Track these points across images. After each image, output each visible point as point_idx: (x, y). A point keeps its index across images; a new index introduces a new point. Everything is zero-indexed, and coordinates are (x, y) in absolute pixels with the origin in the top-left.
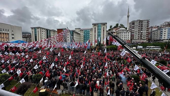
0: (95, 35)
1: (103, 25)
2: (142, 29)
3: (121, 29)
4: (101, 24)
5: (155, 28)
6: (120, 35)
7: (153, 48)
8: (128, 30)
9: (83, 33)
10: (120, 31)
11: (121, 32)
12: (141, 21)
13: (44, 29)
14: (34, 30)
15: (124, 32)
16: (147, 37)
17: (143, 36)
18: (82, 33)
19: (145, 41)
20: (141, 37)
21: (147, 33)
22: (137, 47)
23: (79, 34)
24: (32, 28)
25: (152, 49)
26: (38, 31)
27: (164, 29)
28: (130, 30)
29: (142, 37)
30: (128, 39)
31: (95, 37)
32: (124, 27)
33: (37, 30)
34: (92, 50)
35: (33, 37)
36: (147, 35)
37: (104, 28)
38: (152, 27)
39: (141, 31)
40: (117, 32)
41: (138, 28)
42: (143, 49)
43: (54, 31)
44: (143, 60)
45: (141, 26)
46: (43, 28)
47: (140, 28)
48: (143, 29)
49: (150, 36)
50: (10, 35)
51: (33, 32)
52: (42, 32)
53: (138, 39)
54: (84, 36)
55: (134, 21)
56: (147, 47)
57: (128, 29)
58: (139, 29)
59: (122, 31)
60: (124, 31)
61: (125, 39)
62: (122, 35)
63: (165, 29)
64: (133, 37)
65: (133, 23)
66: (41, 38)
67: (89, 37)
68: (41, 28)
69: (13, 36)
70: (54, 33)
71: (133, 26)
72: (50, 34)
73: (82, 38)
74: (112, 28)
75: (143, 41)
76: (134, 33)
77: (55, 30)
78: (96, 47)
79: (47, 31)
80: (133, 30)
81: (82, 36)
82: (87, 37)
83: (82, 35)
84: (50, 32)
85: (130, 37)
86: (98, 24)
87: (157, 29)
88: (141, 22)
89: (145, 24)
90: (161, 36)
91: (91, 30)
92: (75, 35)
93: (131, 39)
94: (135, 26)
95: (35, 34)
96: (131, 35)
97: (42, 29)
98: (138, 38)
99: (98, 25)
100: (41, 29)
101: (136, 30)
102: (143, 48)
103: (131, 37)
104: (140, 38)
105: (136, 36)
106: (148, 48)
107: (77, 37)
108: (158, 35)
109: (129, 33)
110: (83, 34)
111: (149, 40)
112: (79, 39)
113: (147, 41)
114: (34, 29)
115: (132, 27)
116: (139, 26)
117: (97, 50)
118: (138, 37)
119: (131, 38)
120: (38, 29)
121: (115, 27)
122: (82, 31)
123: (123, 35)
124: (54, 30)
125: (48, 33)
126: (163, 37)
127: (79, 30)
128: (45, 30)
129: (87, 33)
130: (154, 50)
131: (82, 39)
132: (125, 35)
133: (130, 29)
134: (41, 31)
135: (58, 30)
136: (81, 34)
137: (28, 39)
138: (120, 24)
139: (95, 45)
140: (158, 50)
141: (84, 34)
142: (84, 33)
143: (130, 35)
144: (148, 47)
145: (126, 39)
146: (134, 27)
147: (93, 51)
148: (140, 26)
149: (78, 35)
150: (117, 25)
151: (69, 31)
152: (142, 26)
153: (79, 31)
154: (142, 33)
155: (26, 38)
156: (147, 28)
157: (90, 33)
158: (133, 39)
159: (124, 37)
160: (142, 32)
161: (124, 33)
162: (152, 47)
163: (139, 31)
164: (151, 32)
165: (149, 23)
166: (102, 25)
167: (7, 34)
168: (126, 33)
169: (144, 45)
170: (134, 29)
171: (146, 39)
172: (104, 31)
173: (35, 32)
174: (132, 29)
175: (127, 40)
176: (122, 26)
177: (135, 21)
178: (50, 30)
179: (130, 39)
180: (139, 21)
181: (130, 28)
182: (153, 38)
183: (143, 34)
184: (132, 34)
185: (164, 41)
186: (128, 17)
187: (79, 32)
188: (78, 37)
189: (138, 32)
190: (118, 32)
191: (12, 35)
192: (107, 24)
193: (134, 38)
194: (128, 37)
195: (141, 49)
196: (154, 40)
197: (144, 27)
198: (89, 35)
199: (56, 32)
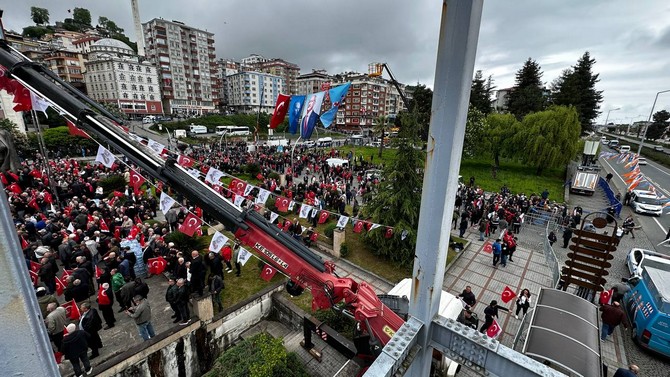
2: (195, 61)
3: (104, 42)
5: (231, 66)
6: (107, 74)
7: (233, 130)
8: (144, 58)
10: (106, 52)
11: (112, 61)
12: (188, 29)
15: (126, 62)
16: (214, 93)
17: (201, 88)
19: (212, 108)
20: (198, 92)
21: (212, 79)
22: (188, 130)
25: (232, 134)
27: (250, 76)
28: (153, 56)
29: (200, 92)
30: (152, 97)
36: (213, 86)
38: (223, 64)
39: (194, 68)
40: (85, 56)
41: (182, 55)
42: (209, 136)
45: (192, 52)
47: (190, 59)
48: (199, 65)
49: (222, 92)
53: (190, 99)
55: (163, 22)
56: (219, 130)
57: (141, 53)
58: (186, 59)
59: (115, 57)
60: (126, 58)
61: (135, 96)
62: (118, 74)
63: (253, 77)
64: (172, 92)
65: (159, 29)
71: (162, 41)
75: (205, 108)
76: (170, 73)
80: (163, 59)
85: (156, 89)
87: (236, 72)
88: (187, 34)
89: (201, 45)
90: (248, 95)
93: (165, 99)
94: (168, 43)
96: (162, 81)
98: (187, 95)
101: (175, 62)
102: (208, 132)
103: (162, 90)
104: (194, 97)
105: (181, 89)
106: (221, 133)
108: (242, 92)
109: (148, 70)
111: (222, 104)
113: (216, 108)
115: (159, 45)
116: (184, 50)
118: (189, 91)
119: (161, 91)
121: (68, 26)
123: (122, 77)
126: (252, 98)
130: (237, 136)
132: (133, 78)
133: (153, 52)
138: (102, 19)
140: (244, 136)
143: (155, 80)
144: (220, 127)
145: (143, 97)
146: (165, 47)
148: (189, 51)
150: (83, 15)
152: (194, 52)
154: (197, 77)
156: (211, 64)
158: (172, 97)
159: (129, 85)
160: (196, 72)
161: (126, 66)
162: (229, 127)
163: (186, 67)
164: (224, 80)
165: (214, 45)
168: (139, 69)
169: (210, 121)
170: (167, 56)
171: (214, 100)
174: (161, 55)
175: (148, 99)
176: (111, 29)
177: (166, 22)
179: (158, 98)
180: (179, 28)
181: (152, 47)
182: (230, 99)
183: (201, 80)
184: (165, 76)
185: (255, 110)
189: (183, 71)
190: (92, 58)
193: (175, 94)
194: (151, 89)
195: (203, 136)
196: (234, 107)
197: (201, 56)
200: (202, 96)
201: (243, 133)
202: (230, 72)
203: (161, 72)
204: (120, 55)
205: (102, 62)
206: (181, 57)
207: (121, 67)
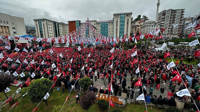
0: (117, 29)
1: (127, 16)
2: (174, 21)
3: (147, 21)
5: (189, 20)
6: (146, 29)
8: (157, 23)
9: (100, 26)
10: (147, 24)
11: (148, 25)
12: (174, 10)
13: (51, 21)
14: (38, 23)
15: (151, 25)
16: (178, 31)
17: (174, 30)
18: (99, 27)
19: (176, 36)
20: (172, 31)
21: (179, 26)
22: (168, 43)
23: (95, 28)
24: (36, 20)
26: (44, 24)
28: (159, 22)
31: (117, 31)
33: (42, 23)
35: (38, 31)
37: (128, 19)
38: (185, 19)
39: (172, 23)
41: (169, 20)
43: (63, 25)
45: (173, 18)
46: (49, 21)
47: (172, 20)
48: (175, 22)
50: (11, 28)
51: (37, 26)
52: (49, 25)
53: (168, 33)
55: (165, 11)
56: (180, 44)
58: (170, 21)
59: (149, 24)
60: (152, 24)
62: (149, 29)
65: (164, 13)
66: (48, 33)
67: (107, 31)
68: (47, 20)
69: (15, 31)
70: (63, 26)
71: (164, 17)
72: (58, 27)
75: (173, 36)
76: (163, 26)
77: (64, 23)
79: (55, 24)
80: (162, 22)
82: (104, 31)
83: (98, 29)
84: (58, 25)
87: (191, 21)
88: (173, 12)
89: (178, 14)
91: (112, 22)
93: (160, 34)
94: (166, 17)
95: (40, 28)
97: (48, 21)
101: (167, 22)
102: (174, 44)
104: (170, 33)
106: (181, 45)
109: (157, 26)
110: (100, 28)
111: (181, 35)
113: (178, 36)
114: (38, 21)
115: (162, 18)
116: (171, 18)
117: (123, 47)
118: (169, 31)
120: (44, 21)
121: (136, 20)
122: (98, 24)
123: (150, 29)
124: (62, 23)
125: (56, 27)
127: (95, 23)
128: (52, 23)
129: (106, 26)
132: (152, 29)
133: (160, 21)
134: (47, 24)
135: (69, 22)
136: (98, 28)
137: (31, 34)
138: (143, 16)
142: (101, 26)
144: (181, 43)
146: (164, 18)
148: (172, 18)
150: (139, 16)
152: (174, 18)
153: (95, 24)
155: (29, 34)
156: (181, 20)
157: (109, 26)
161: (151, 26)
163: (170, 23)
164: (183, 26)
165: (184, 13)
166: (126, 15)
167: (7, 28)
168: (155, 26)
169: (176, 41)
170: (164, 21)
171: (178, 33)
172: (128, 23)
173: (40, 26)
174: (162, 21)
175: (155, 35)
176: (145, 18)
177: (166, 11)
178: (58, 23)
180: (171, 11)
181: (159, 19)
182: (185, 32)
186: (158, 5)
187: (95, 26)
189: (168, 25)
190: (143, 26)
191: (13, 29)
192: (132, 14)
195: (173, 46)
196: (186, 35)
197: (177, 18)
198: (108, 29)
199: (65, 25)
200: (173, 32)
202: (187, 22)
203: (161, 26)
204: (150, 23)
205: (145, 26)
206: (169, 21)
207: (150, 27)
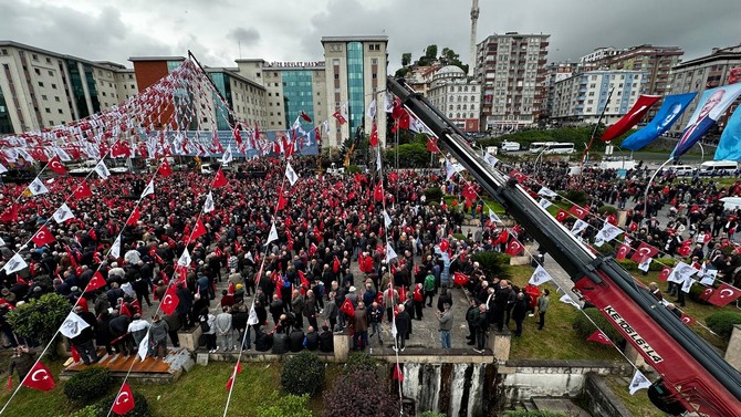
0: (337, 96)
1: (371, 47)
2: (521, 71)
3: (445, 69)
4: (362, 42)
5: (564, 70)
6: (441, 98)
7: (551, 147)
8: (472, 78)
9: (280, 84)
10: (444, 78)
11: (446, 85)
12: (520, 38)
13: (49, 56)
15: (457, 84)
16: (535, 105)
17: (522, 101)
18: (276, 85)
19: (530, 122)
20: (517, 105)
21: (537, 88)
22: (500, 147)
23: (262, 90)
25: (549, 152)
26: (7, 66)
27: (590, 77)
28: (481, 75)
29: (520, 105)
30: (472, 115)
31: (338, 104)
32: (458, 64)
34: (326, 165)
36: (536, 97)
37: (375, 61)
38: (554, 68)
39: (518, 80)
40: (429, 85)
41: (508, 67)
42: (520, 154)
43: (115, 72)
44: (507, 193)
45: (520, 62)
46: (36, 53)
47: (516, 71)
48: (525, 75)
49: (545, 104)
52: (38, 71)
53: (507, 113)
54: (286, 100)
55: (495, 37)
56: (534, 147)
57: (471, 73)
58: (511, 71)
59: (450, 82)
60: (458, 81)
61: (458, 115)
62: (449, 96)
63: (595, 78)
64: (490, 108)
65: (491, 46)
66: (36, 109)
67: (309, 103)
68: (22, 49)
70: (117, 80)
71: (491, 58)
72: (91, 85)
73: (276, 109)
74: (412, 63)
75: (522, 122)
76: (493, 89)
77: (121, 67)
78: (344, 152)
79: (69, 69)
80: (490, 76)
81: (274, 99)
82: (299, 102)
83: (274, 94)
84: (89, 75)
85: (477, 106)
86: (347, 42)
87: (570, 75)
88: (519, 43)
89: (532, 50)
90: (581, 102)
91: (319, 69)
92: (240, 96)
93: (483, 116)
94: (498, 58)
96: (484, 98)
97: (29, 57)
98: (505, 109)
99: (350, 46)
100: (21, 54)
101: (500, 76)
102: (521, 149)
103: (483, 106)
104: (512, 112)
105: (500, 103)
106: (536, 150)
107: (250, 106)
108: (573, 99)
109: (474, 89)
110: (280, 89)
111: (543, 117)
112: (264, 114)
113: (535, 122)
115: (488, 62)
116: (512, 62)
117: (347, 163)
118: (508, 105)
119: (481, 109)
120: (5, 54)
121: (422, 63)
122: (272, 74)
123: (452, 98)
124: (112, 65)
125: (76, 83)
126: (586, 105)
127: (259, 70)
128: (55, 65)
129: (302, 84)
130: (556, 154)
131: (275, 114)
132: (459, 99)
133: (482, 70)
134: (25, 68)
135: (136, 62)
136: (272, 89)
138: (445, 50)
139: (339, 143)
140: (566, 154)
141: (284, 91)
142: (284, 84)
143: (478, 98)
144: (535, 144)
145: (464, 116)
146: (494, 63)
147: (329, 170)
148: (517, 62)
149: (257, 96)
150: (432, 51)
151: (204, 72)
152: (522, 62)
153: (258, 75)
154: (519, 89)
156: (539, 72)
157: (314, 84)
158: (490, 114)
159: (455, 106)
160: (520, 84)
161: (456, 88)
162: (548, 144)
163: (510, 80)
164: (551, 88)
165: (547, 48)
166: (367, 46)
168: (466, 89)
169: (525, 137)
170: (493, 71)
171: (534, 113)
172: (374, 76)
174: (488, 72)
175: (468, 117)
176: (451, 57)
177: (499, 37)
178: (87, 65)
179: (477, 116)
180: (512, 39)
181: (481, 66)
182: (554, 109)
183: (523, 92)
184: (488, 93)
185: (588, 121)
186: (475, 15)
187: (260, 82)
188: (258, 108)
189: (507, 84)
190: (433, 86)
192: (386, 42)
193: (494, 110)
194: (473, 107)
195: (514, 154)
196: (558, 119)
197: (529, 64)
198: (312, 96)
199: (127, 76)
200: (521, 109)
201: (566, 150)
202: (561, 77)
203: (485, 89)
204: (453, 79)
205: (438, 88)
206: (507, 71)
207: (452, 89)
